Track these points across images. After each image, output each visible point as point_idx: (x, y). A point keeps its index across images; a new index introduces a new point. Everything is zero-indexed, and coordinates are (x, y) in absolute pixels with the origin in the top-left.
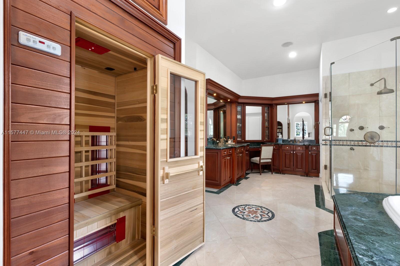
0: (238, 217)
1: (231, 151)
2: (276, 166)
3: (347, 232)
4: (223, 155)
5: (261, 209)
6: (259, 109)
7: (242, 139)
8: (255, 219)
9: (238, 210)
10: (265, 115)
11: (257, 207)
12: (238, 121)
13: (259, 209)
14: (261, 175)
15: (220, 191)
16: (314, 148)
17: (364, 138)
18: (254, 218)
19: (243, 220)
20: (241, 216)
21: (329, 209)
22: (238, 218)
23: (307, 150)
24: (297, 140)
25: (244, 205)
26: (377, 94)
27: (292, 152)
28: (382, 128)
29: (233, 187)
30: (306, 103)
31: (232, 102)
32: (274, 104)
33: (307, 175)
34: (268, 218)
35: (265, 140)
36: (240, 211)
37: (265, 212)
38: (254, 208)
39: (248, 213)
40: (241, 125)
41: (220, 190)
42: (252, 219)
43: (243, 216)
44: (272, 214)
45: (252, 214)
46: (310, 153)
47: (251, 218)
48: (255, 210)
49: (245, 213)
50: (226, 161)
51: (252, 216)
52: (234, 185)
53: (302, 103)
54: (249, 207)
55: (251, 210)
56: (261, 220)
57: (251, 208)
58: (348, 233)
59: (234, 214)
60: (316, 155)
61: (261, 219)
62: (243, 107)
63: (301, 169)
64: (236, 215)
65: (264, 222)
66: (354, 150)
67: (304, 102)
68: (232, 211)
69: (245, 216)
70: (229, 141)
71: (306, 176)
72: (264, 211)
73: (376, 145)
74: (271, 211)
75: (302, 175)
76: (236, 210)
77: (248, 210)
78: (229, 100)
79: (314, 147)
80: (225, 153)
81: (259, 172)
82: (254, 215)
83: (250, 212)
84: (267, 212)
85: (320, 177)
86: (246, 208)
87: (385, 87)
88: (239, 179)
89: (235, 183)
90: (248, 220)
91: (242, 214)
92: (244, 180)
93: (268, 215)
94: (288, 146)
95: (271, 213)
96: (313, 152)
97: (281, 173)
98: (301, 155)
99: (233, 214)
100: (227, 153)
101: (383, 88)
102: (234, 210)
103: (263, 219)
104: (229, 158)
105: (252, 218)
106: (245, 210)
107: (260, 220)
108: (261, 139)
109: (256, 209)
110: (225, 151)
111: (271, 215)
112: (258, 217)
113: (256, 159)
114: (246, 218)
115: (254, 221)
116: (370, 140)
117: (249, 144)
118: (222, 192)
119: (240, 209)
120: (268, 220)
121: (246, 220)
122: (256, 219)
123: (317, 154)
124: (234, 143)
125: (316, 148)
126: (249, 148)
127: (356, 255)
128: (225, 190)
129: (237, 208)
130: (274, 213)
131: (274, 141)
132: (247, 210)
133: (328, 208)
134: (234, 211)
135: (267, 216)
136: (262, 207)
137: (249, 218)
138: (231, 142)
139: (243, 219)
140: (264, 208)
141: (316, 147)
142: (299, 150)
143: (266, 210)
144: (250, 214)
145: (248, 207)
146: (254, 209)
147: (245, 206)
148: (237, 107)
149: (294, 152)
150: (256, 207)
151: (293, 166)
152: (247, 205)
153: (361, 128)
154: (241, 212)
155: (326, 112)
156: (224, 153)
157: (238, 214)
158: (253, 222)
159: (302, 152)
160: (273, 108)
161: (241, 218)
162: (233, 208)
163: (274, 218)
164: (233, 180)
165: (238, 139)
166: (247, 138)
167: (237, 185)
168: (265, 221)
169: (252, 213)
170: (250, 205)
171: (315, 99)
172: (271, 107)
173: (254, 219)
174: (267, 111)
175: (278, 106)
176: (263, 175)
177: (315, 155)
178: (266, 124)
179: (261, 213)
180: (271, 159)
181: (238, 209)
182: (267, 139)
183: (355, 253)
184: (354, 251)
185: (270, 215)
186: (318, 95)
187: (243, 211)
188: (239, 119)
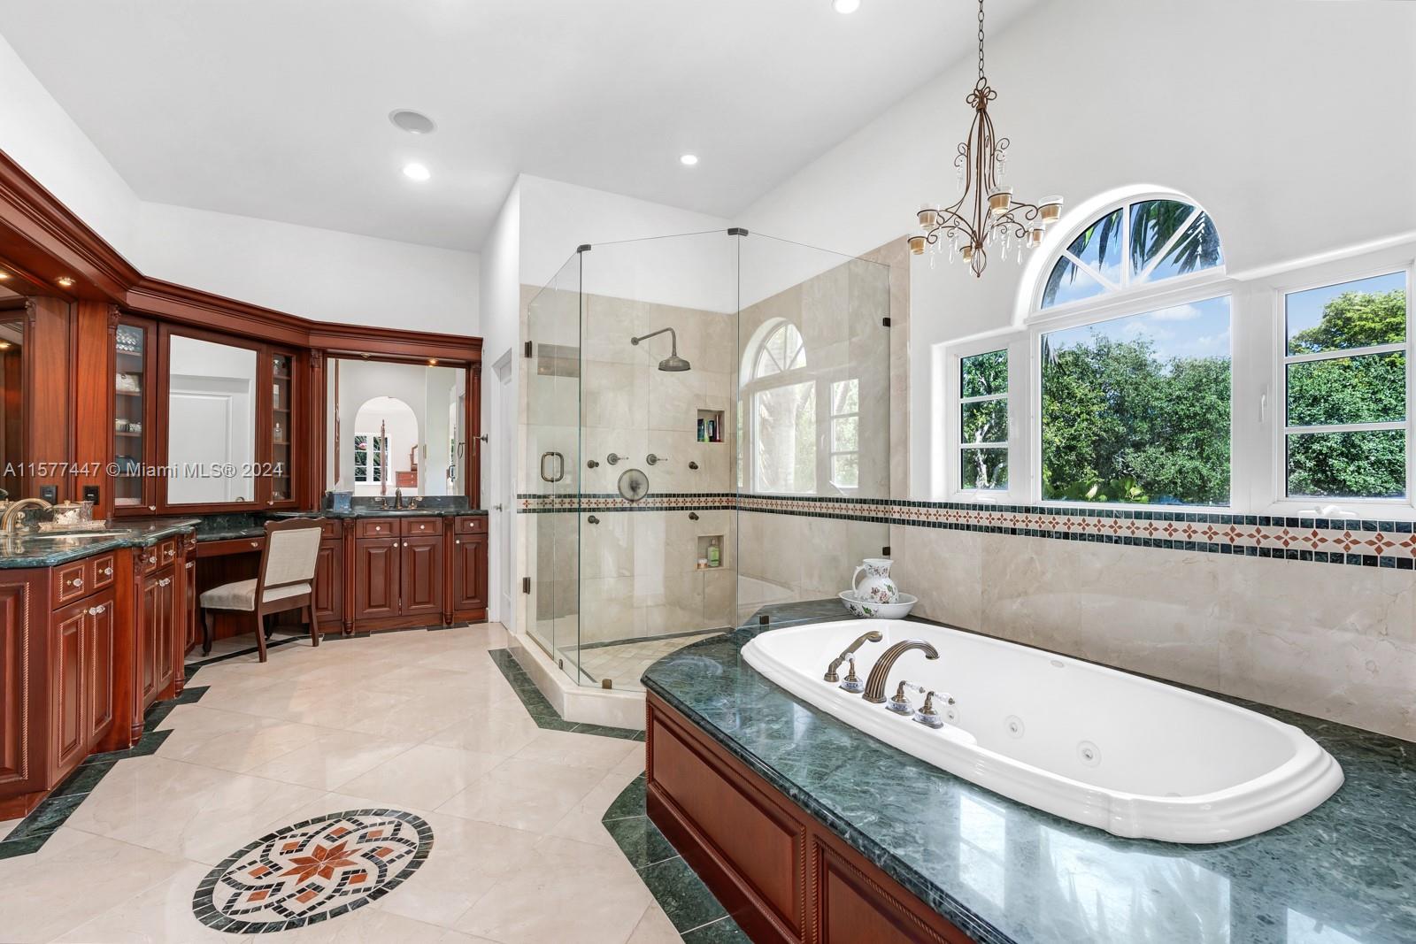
0: (256, 928)
1: (108, 571)
2: (326, 609)
3: (800, 789)
4: (63, 599)
5: (354, 827)
6: (243, 362)
7: (143, 502)
8: (357, 891)
9: (234, 891)
10: (271, 389)
11: (331, 825)
12: (120, 406)
13: (342, 829)
14: (262, 659)
15: (38, 825)
16: (472, 525)
17: (619, 489)
18: (345, 888)
19: (293, 931)
20: (270, 916)
21: (577, 724)
22: (260, 936)
23: (449, 534)
24: (405, 497)
25: (256, 845)
26: (660, 369)
27: (396, 545)
28: (652, 460)
29: (126, 769)
30: (440, 364)
31: (83, 297)
32: (318, 350)
33: (449, 623)
34: (408, 852)
35: (272, 503)
36: (249, 888)
37: (380, 832)
38: (317, 833)
39: (301, 880)
40: (136, 428)
41: (33, 819)
42: (338, 901)
43: (280, 909)
44: (416, 827)
45: (327, 873)
46: (458, 542)
47: (330, 897)
48: (328, 845)
49: (280, 885)
50: (76, 636)
51: (330, 885)
52: (128, 756)
53: (426, 363)
54: (289, 841)
55: (308, 852)
56: (387, 880)
57: (303, 845)
58: (805, 792)
59: (218, 927)
60: (476, 548)
61: (383, 873)
62: (152, 337)
63: (428, 603)
64: (238, 927)
65: (406, 883)
66: (597, 522)
67: (433, 361)
68: (198, 914)
69: (295, 906)
70: (63, 512)
71: (445, 625)
72: (374, 829)
73: (642, 505)
74: (407, 815)
75: (430, 628)
76: (222, 893)
77: (295, 861)
78: (65, 282)
79: (472, 520)
80: (77, 583)
81: (256, 646)
82: (338, 873)
83: (305, 867)
84: (388, 830)
85: (489, 621)
86: (274, 856)
87: (674, 354)
88: (155, 711)
89: (135, 743)
90: (323, 916)
91: (267, 900)
92: (178, 707)
93: (400, 840)
94: (382, 520)
95: (409, 822)
96: (467, 539)
97: (353, 634)
98: (430, 551)
99: (214, 931)
100: (88, 582)
101: (671, 355)
102: (203, 904)
103: (393, 871)
104: (100, 609)
105: (335, 891)
106: (277, 867)
107: (378, 882)
108: (249, 497)
109: (328, 837)
110: (75, 575)
111: (415, 831)
112: (364, 871)
113: (236, 594)
114: (304, 913)
115: (358, 904)
116: (629, 494)
117: (199, 521)
118: (52, 827)
119: (244, 877)
120: (416, 864)
121: (312, 920)
122: (357, 886)
123: (478, 543)
124: (100, 524)
125: (477, 522)
126: (198, 541)
127: (889, 853)
128: (76, 805)
129: (220, 882)
130: (419, 818)
131: (316, 505)
132: (286, 863)
133: (572, 721)
134: (212, 908)
135: (400, 844)
136: (355, 813)
137: (320, 904)
138: (80, 515)
139: (291, 925)
140: (366, 812)
141: (476, 520)
142: (423, 535)
143: (378, 820)
144: (316, 879)
145: (279, 845)
146: (320, 840)
147: (263, 847)
148: (113, 327)
149: (405, 545)
150: (324, 829)
151: (400, 596)
152: (271, 837)
153: (613, 459)
154: (259, 892)
155: (528, 404)
156: (68, 589)
157: (246, 912)
158: (351, 914)
159: (432, 541)
160: (313, 367)
161: (275, 927)
162: (197, 895)
163: (435, 840)
164: (123, 729)
165: (120, 502)
166: (177, 494)
167: (151, 750)
168: (405, 874)
169: (322, 867)
170: (289, 829)
171: (467, 354)
172: (300, 361)
173: (346, 893)
174: (279, 373)
175: (329, 359)
176: (273, 657)
177: (473, 546)
178: (278, 432)
179: (367, 847)
180: (310, 582)
181: (228, 881)
182: (283, 498)
183: (883, 849)
184: (876, 844)
185: (408, 832)
186: (481, 346)
187: (265, 881)
188: (128, 397)
